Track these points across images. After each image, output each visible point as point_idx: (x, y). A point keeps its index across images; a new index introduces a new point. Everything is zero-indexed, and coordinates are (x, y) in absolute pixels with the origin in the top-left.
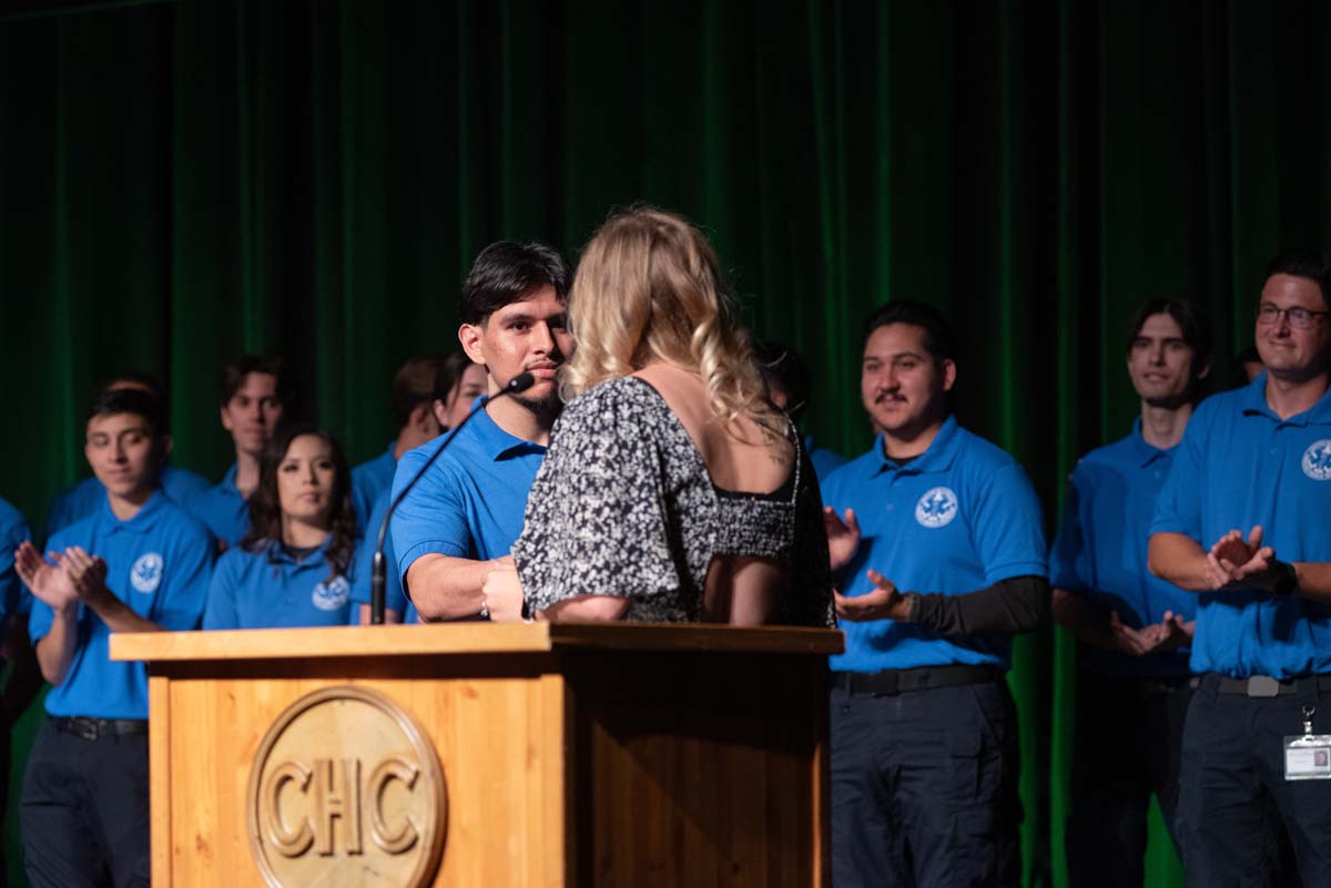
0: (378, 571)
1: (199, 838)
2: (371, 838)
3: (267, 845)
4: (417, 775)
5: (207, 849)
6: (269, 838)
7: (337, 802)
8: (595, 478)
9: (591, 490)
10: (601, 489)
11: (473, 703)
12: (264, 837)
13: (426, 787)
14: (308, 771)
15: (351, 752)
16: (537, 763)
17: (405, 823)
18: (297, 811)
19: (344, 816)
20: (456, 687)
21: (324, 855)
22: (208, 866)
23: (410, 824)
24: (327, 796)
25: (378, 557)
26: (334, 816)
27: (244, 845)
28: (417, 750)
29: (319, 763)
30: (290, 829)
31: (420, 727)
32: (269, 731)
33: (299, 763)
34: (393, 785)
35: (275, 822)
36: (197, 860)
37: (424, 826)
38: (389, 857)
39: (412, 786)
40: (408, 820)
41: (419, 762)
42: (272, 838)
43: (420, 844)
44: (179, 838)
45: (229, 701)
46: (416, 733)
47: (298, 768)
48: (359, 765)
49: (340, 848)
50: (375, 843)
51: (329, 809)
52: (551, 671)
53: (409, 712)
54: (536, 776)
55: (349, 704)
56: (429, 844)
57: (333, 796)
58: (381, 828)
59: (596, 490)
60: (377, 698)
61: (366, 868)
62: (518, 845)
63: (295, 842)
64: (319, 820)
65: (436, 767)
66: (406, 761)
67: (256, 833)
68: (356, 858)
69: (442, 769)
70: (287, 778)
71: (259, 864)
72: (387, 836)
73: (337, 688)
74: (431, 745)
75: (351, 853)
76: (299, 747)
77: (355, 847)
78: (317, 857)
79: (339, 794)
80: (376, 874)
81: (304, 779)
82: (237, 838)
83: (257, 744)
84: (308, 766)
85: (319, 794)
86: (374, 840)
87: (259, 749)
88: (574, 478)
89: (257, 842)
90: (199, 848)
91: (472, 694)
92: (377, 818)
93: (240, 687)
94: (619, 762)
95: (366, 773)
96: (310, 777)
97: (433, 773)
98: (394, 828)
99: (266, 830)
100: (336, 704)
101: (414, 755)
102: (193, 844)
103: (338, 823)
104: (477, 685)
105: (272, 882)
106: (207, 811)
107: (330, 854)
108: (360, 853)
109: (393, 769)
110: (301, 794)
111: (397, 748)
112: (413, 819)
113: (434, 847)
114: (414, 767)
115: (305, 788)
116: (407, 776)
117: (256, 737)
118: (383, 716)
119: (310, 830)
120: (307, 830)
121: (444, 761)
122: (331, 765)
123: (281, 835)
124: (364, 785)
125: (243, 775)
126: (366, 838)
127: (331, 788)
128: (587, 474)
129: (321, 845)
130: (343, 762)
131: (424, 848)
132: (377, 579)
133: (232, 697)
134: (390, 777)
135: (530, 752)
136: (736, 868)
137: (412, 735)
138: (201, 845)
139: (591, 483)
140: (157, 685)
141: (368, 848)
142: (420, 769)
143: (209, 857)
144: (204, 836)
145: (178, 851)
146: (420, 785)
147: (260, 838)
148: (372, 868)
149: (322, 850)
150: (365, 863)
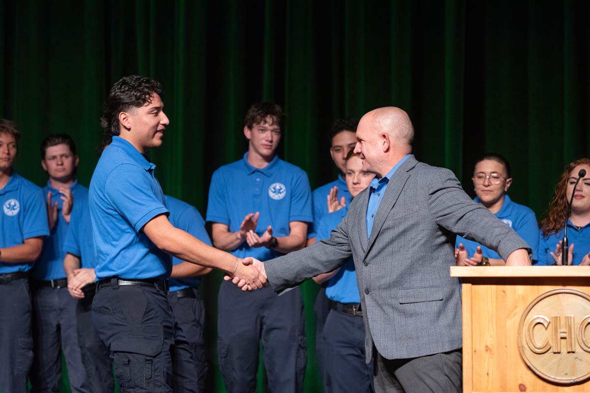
0: (565, 245)
1: (487, 347)
5: (491, 351)
7: (565, 333)
14: (549, 321)
19: (567, 338)
21: (555, 353)
22: (492, 358)
25: (565, 239)
26: (562, 338)
29: (555, 318)
30: (539, 343)
33: (544, 318)
36: (486, 355)
38: (587, 354)
42: (531, 347)
44: (477, 347)
45: (502, 293)
47: (545, 320)
49: (563, 351)
51: (560, 335)
55: (566, 295)
57: (562, 330)
58: (585, 342)
61: (577, 358)
63: (543, 348)
64: (555, 339)
68: (571, 354)
70: (539, 324)
73: (562, 289)
75: (569, 352)
78: (552, 353)
79: (565, 330)
80: (581, 360)
81: (547, 324)
82: (506, 347)
84: (549, 319)
85: (556, 330)
89: (523, 348)
90: (487, 350)
92: (584, 339)
95: (577, 321)
96: (549, 323)
99: (527, 344)
100: (561, 295)
102: (484, 349)
103: (563, 341)
106: (491, 336)
107: (559, 353)
108: (574, 352)
115: (547, 327)
117: (516, 307)
120: (548, 343)
123: (537, 346)
124: (576, 326)
125: (512, 323)
126: (577, 347)
127: (560, 328)
129: (555, 349)
133: (504, 292)
134: (589, 323)
138: (487, 349)
140: (466, 287)
141: (577, 350)
143: (492, 354)
144: (490, 346)
145: (475, 351)
148: (579, 357)
149: (554, 351)
150: (576, 356)
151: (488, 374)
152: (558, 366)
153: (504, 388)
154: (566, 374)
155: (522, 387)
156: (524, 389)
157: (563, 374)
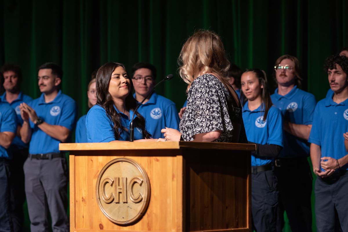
1: (83, 198)
2: (130, 198)
3: (101, 200)
4: (142, 182)
5: (85, 201)
6: (102, 199)
7: (121, 189)
8: (214, 100)
9: (214, 103)
10: (217, 102)
11: (158, 163)
12: (100, 198)
13: (145, 185)
14: (113, 181)
15: (124, 175)
16: (175, 179)
17: (139, 195)
18: (109, 191)
19: (122, 193)
20: (153, 158)
21: (117, 203)
22: (85, 206)
23: (140, 195)
24: (118, 187)
26: (120, 193)
27: (95, 200)
28: (143, 175)
29: (116, 178)
30: (108, 196)
31: (143, 169)
32: (102, 170)
33: (110, 178)
34: (136, 184)
35: (104, 194)
36: (82, 204)
37: (144, 195)
38: (134, 203)
39: (141, 185)
40: (140, 194)
41: (143, 179)
42: (103, 198)
43: (143, 200)
44: (77, 198)
45: (91, 161)
46: (142, 170)
47: (110, 180)
48: (127, 179)
49: (121, 201)
50: (131, 200)
51: (118, 191)
52: (179, 155)
53: (140, 165)
54: (175, 183)
55: (124, 162)
56: (145, 200)
57: (119, 187)
58: (132, 196)
59: (215, 103)
60: (132, 161)
61: (128, 207)
62: (170, 201)
63: (109, 199)
64: (116, 193)
65: (148, 180)
66: (140, 178)
67: (98, 197)
68: (125, 204)
69: (149, 180)
70: (107, 182)
71: (99, 205)
72: (134, 198)
73: (120, 158)
74: (146, 174)
75: (124, 203)
76: (110, 174)
77: (125, 201)
78: (115, 203)
79: (121, 187)
80: (131, 208)
81: (112, 183)
82: (93, 198)
83: (99, 173)
84: (113, 179)
85: (116, 186)
86: (130, 199)
87: (100, 174)
88: (208, 100)
89: (99, 199)
90: (83, 201)
91: (157, 160)
92: (131, 193)
93: (94, 158)
94: (197, 179)
95: (129, 181)
96: (113, 182)
97: (147, 182)
98: (136, 196)
99: (101, 197)
100: (120, 163)
101: (142, 177)
102: (81, 199)
103: (121, 194)
104: (158, 158)
105: (103, 210)
106: (85, 191)
107: (118, 203)
108: (127, 203)
109: (136, 180)
110: (111, 187)
111: (137, 174)
112: (141, 193)
113: (147, 201)
114: (141, 180)
115: (112, 185)
116: (140, 182)
117: (98, 171)
118: (133, 166)
119: (113, 196)
120: (112, 196)
121: (150, 178)
122: (119, 178)
123: (106, 198)
124: (128, 184)
125: (95, 181)
126: (128, 199)
127: (119, 185)
128: (212, 99)
129: (116, 200)
130: (122, 178)
131: (144, 201)
132: (131, 129)
133: (92, 161)
134: (135, 182)
135: (173, 176)
136: (227, 208)
137: (141, 171)
138: (83, 200)
139: (214, 101)
140: (72, 157)
141: (129, 201)
142: (143, 180)
143: (85, 203)
144: (84, 198)
145: (77, 201)
146: (143, 184)
147: (99, 198)
148: (130, 207)
149: (116, 202)
150: (128, 205)
151: (83, 217)
152: (119, 212)
153: (91, 226)
154: (123, 218)
155: (101, 226)
156: (102, 227)
157: (122, 217)
